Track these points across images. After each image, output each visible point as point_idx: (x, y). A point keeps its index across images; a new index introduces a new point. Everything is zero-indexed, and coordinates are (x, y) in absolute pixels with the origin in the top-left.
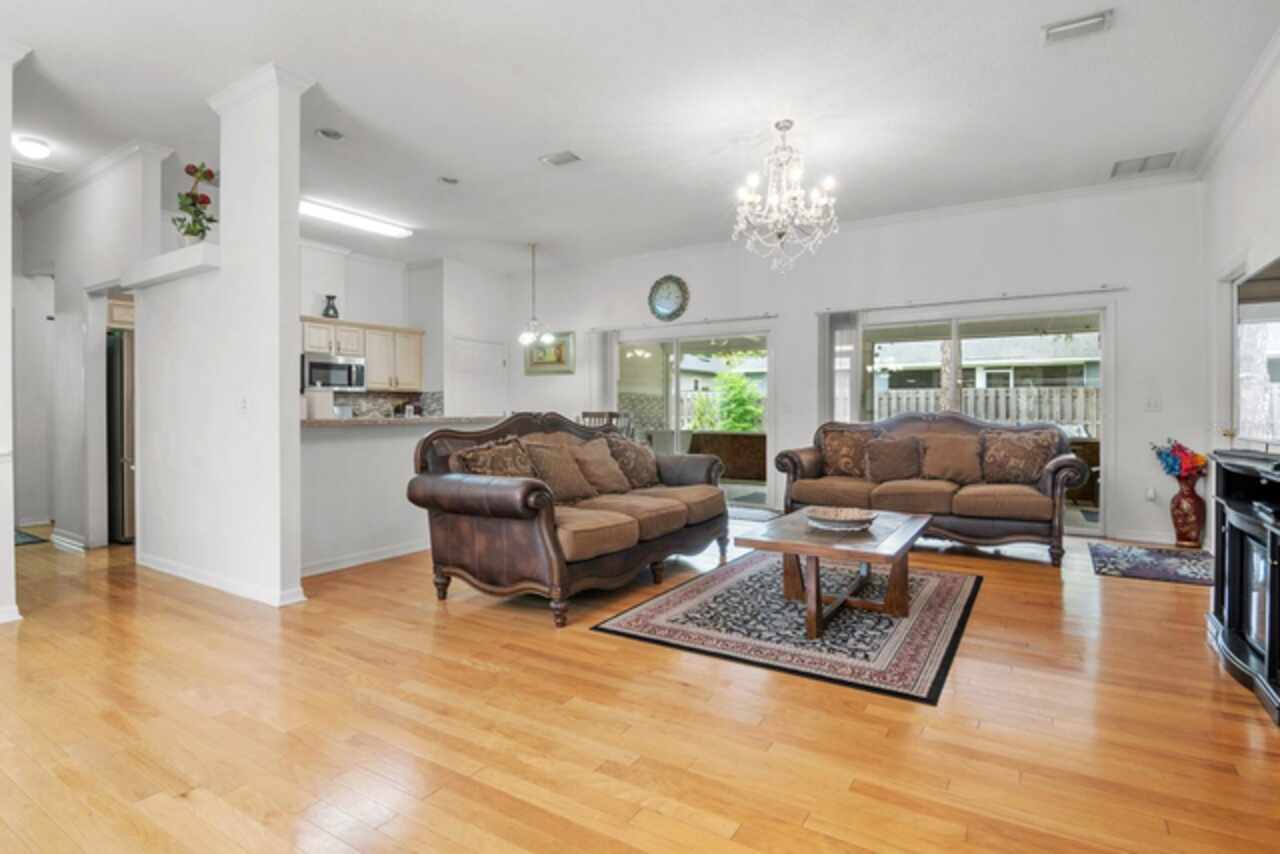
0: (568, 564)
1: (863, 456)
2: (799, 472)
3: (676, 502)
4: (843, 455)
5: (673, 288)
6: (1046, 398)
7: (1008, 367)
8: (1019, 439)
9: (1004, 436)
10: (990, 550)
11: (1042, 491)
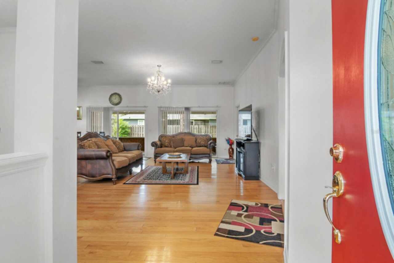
0: (117, 169)
1: (171, 142)
2: (157, 146)
3: (133, 155)
4: (166, 142)
5: (117, 96)
7: (193, 120)
9: (200, 137)
10: (197, 161)
11: (208, 148)
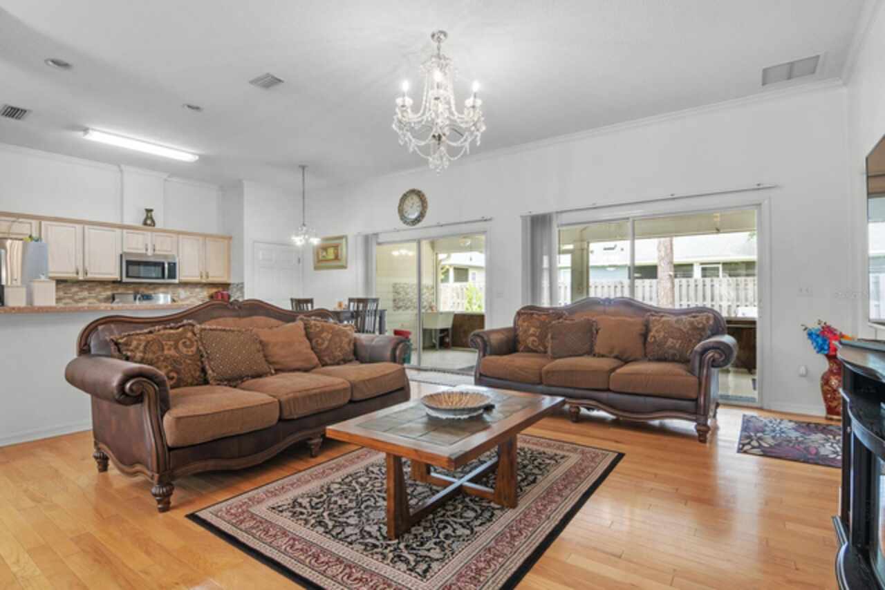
0: (170, 449)
1: (546, 336)
2: (488, 349)
3: (338, 380)
4: (530, 336)
5: (416, 199)
6: (742, 286)
8: (677, 321)
9: (664, 319)
11: (691, 371)
